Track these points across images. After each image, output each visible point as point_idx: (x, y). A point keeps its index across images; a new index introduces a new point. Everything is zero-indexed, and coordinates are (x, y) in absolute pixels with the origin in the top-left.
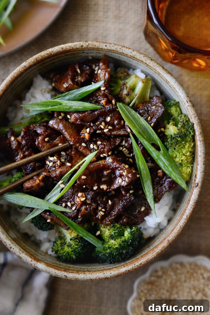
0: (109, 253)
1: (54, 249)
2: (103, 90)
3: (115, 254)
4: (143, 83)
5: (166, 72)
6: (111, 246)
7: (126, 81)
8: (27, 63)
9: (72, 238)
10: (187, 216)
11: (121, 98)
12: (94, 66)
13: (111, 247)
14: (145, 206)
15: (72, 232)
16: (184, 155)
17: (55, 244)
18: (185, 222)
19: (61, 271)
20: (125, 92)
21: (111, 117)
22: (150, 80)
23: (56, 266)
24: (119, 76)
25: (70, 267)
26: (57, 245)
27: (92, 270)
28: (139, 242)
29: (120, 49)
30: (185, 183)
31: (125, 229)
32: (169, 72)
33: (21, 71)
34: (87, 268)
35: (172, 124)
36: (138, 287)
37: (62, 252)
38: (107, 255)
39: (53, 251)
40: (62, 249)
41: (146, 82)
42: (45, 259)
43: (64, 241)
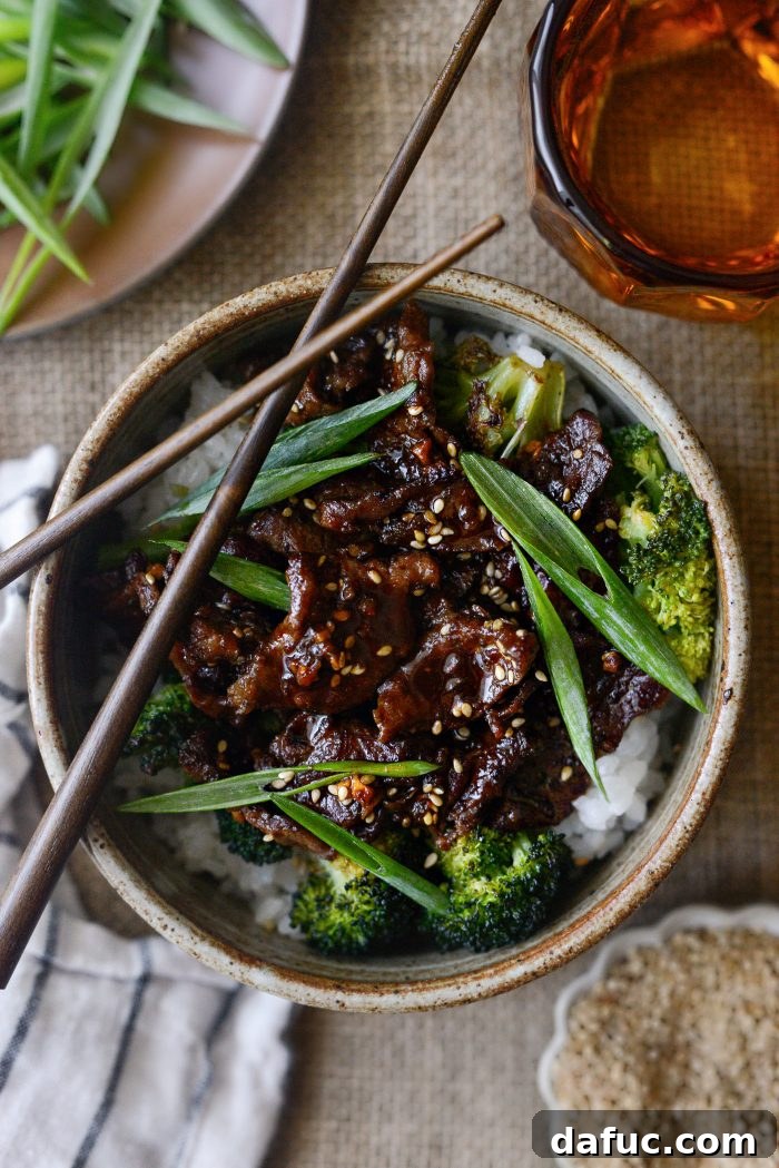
0: (468, 921)
1: (298, 918)
2: (415, 416)
3: (487, 923)
4: (539, 380)
5: (608, 346)
6: (473, 900)
7: (486, 379)
8: (170, 348)
9: (351, 882)
10: (704, 794)
11: (474, 433)
12: (380, 336)
13: (474, 903)
14: (571, 765)
15: (348, 865)
16: (682, 600)
17: (300, 903)
18: (697, 812)
19: (326, 988)
20: (485, 414)
21: (446, 500)
22: (561, 369)
23: (309, 974)
24: (462, 363)
25: (351, 972)
26: (306, 906)
27: (421, 977)
28: (561, 881)
29: (459, 281)
30: (691, 687)
31: (514, 843)
32: (618, 345)
33: (151, 374)
34: (404, 972)
35: (639, 505)
36: (569, 1014)
37: (322, 926)
38: (463, 928)
39: (293, 926)
40: (323, 917)
41: (549, 376)
42: (272, 951)
43: (328, 894)
